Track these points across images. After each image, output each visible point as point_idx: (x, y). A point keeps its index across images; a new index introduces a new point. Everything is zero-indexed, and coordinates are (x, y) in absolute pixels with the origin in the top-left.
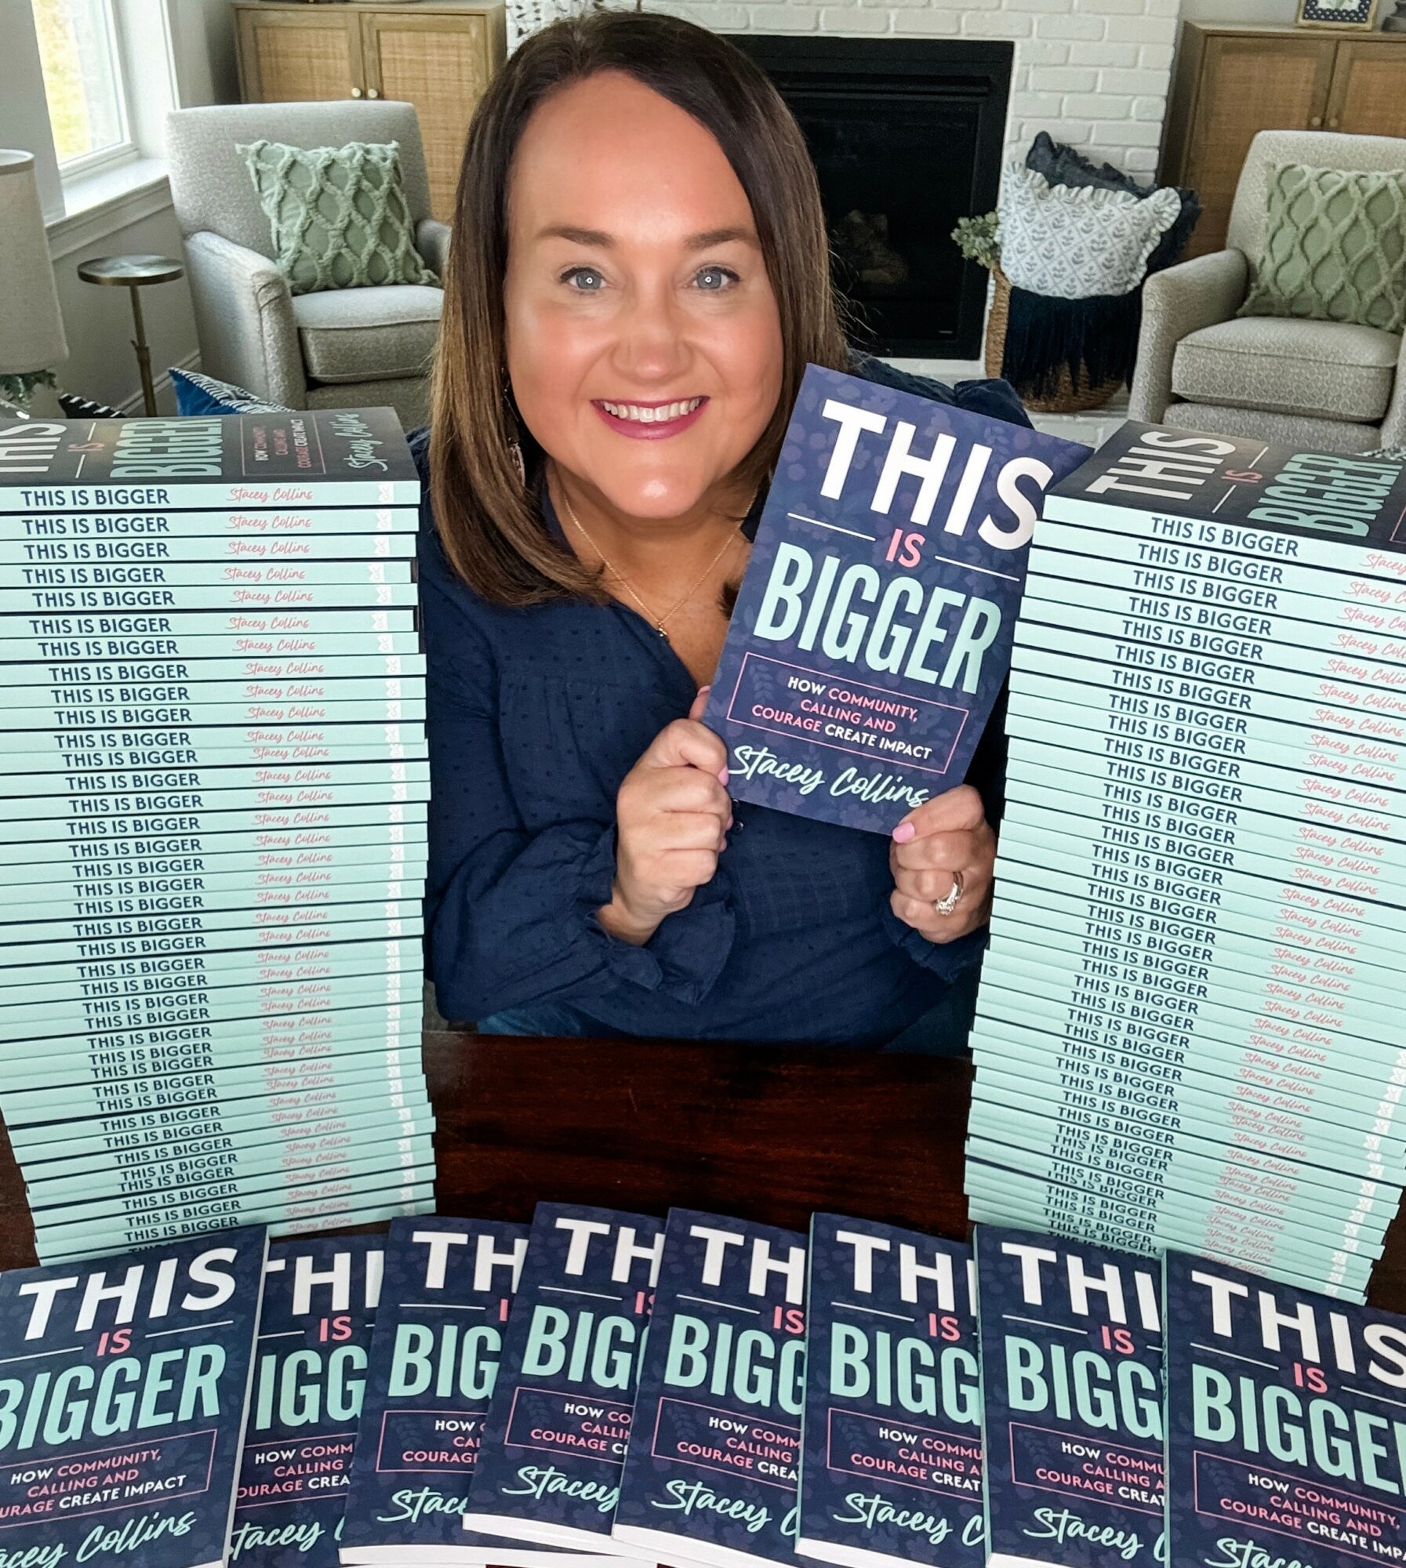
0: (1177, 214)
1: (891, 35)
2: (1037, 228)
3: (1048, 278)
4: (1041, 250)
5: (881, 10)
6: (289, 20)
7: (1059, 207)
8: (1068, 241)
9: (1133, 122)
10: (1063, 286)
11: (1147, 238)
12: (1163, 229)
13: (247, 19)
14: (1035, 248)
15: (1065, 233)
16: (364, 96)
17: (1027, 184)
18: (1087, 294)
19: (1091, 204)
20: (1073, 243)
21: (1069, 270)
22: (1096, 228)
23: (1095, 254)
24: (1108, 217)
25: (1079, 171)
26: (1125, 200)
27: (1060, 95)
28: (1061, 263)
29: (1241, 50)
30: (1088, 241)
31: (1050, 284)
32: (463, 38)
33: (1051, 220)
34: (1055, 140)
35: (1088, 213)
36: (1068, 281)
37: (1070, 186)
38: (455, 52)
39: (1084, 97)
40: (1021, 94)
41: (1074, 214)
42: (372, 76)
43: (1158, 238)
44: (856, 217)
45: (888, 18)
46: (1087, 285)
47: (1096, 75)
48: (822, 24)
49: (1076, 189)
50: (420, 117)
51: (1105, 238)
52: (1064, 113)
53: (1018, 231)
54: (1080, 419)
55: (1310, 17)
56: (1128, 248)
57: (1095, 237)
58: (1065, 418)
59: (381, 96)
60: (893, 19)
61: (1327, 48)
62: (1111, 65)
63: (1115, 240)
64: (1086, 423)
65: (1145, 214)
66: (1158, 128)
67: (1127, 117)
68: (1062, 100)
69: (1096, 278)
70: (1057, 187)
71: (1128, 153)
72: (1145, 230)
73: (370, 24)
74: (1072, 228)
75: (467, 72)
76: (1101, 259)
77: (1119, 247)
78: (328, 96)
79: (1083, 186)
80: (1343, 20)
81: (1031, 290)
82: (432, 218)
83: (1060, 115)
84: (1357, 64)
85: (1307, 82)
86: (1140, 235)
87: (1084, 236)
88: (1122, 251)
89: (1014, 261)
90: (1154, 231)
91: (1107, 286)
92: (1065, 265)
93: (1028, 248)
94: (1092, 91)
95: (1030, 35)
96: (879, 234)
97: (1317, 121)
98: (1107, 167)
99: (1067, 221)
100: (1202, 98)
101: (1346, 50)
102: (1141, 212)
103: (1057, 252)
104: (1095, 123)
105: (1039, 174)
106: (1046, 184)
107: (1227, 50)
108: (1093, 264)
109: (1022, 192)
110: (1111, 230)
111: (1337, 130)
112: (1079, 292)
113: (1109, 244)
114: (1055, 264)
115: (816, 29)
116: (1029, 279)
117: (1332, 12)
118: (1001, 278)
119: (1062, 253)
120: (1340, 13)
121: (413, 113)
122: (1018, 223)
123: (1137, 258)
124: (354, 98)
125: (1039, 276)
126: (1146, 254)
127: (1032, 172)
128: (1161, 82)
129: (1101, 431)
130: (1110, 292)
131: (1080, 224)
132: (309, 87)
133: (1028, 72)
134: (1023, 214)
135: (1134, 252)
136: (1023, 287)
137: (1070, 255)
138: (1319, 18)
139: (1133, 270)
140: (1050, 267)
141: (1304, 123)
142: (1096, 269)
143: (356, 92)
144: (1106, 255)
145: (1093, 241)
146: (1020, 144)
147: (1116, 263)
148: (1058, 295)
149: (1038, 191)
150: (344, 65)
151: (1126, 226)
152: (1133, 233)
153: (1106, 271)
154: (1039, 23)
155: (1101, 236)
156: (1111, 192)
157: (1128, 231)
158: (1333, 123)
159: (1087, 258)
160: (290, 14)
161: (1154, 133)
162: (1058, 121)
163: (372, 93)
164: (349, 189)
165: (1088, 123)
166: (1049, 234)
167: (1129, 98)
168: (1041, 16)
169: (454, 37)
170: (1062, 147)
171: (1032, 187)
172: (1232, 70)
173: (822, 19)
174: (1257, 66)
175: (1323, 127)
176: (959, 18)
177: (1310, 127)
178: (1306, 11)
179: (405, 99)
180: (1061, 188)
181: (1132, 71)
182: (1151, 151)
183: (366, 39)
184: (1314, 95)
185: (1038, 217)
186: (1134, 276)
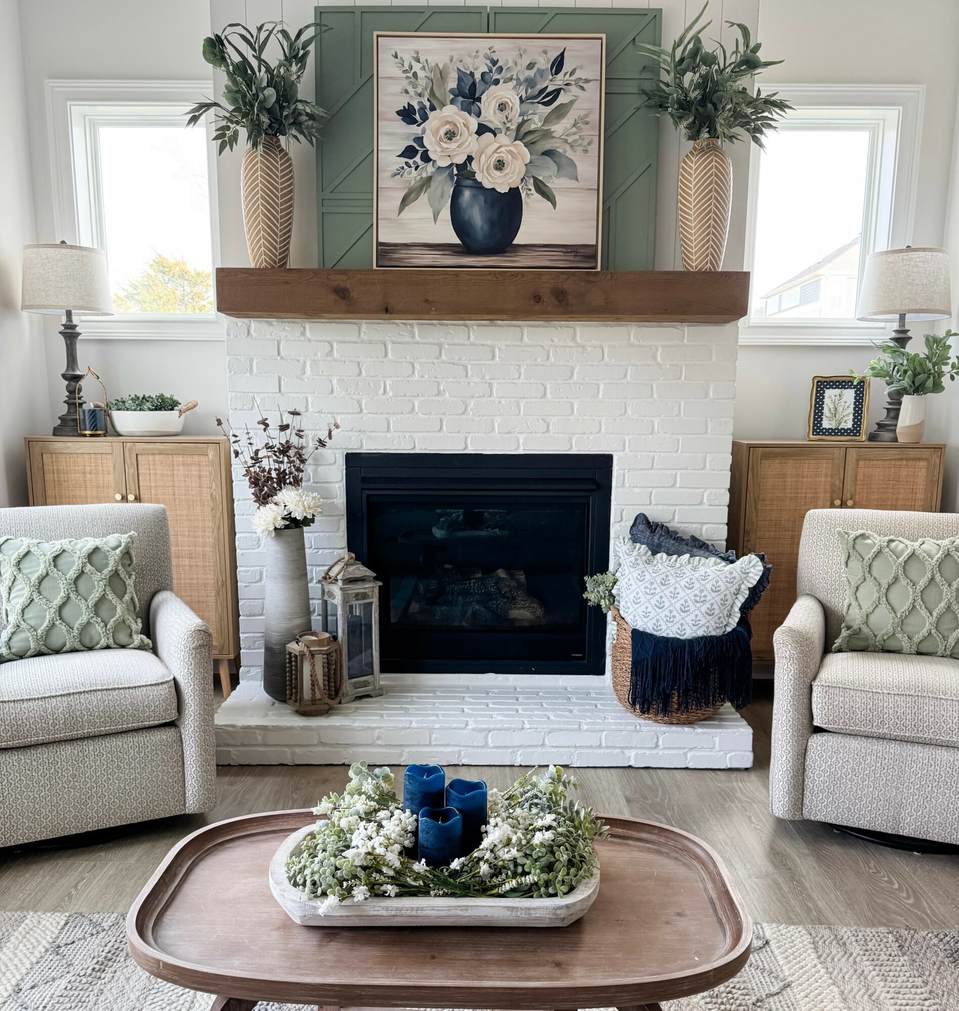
0: (761, 574)
1: (521, 451)
2: (648, 584)
3: (661, 622)
4: (653, 602)
5: (512, 435)
6: (68, 448)
7: (664, 570)
8: (674, 595)
9: (706, 507)
10: (675, 629)
11: (738, 592)
12: (751, 586)
13: (36, 448)
14: (649, 600)
15: (672, 589)
16: (124, 499)
17: (635, 553)
18: (694, 635)
19: (689, 567)
20: (679, 596)
21: (678, 617)
22: (697, 585)
23: (698, 605)
24: (705, 577)
25: (672, 542)
26: (715, 564)
27: (650, 490)
28: (671, 612)
29: (775, 456)
30: (691, 596)
31: (664, 627)
32: (203, 459)
33: (659, 579)
34: (651, 520)
35: (688, 574)
36: (678, 625)
37: (669, 554)
38: (197, 468)
39: (668, 490)
40: (620, 490)
41: (677, 575)
42: (132, 486)
43: (748, 592)
44: (501, 573)
45: (518, 440)
46: (695, 628)
47: (676, 475)
48: (469, 445)
49: (675, 557)
50: (168, 513)
51: (705, 593)
52: (653, 502)
53: (633, 588)
54: (699, 730)
55: (818, 434)
56: (724, 600)
57: (697, 592)
58: (686, 729)
59: (138, 499)
60: (521, 441)
61: (838, 453)
62: (686, 468)
63: (714, 594)
64: (704, 734)
65: (735, 574)
66: (726, 510)
67: (701, 503)
68: (651, 493)
69: (702, 623)
70: (659, 555)
71: (704, 528)
72: (736, 586)
73: (130, 450)
74: (677, 585)
75: (205, 482)
76: (704, 609)
77: (718, 599)
78: (98, 500)
79: (680, 554)
80: (842, 435)
81: (648, 631)
82: (171, 590)
83: (651, 503)
84: (861, 463)
85: (826, 476)
86: (733, 590)
87: (688, 591)
88: (719, 602)
89: (632, 609)
90: (743, 587)
91: (711, 628)
92: (675, 613)
93: (643, 600)
94: (673, 486)
95: (624, 449)
96: (520, 585)
97: (837, 502)
98: (694, 538)
99: (672, 581)
100: (751, 489)
101: (852, 454)
102: (731, 573)
103: (667, 604)
104: (677, 508)
105: (643, 546)
106: (650, 553)
107: (765, 456)
108: (697, 612)
109: (632, 559)
110: (709, 586)
111: (852, 507)
112: (689, 633)
113: (709, 598)
114: (667, 612)
115: (465, 448)
116: (646, 624)
117: (833, 430)
118: (622, 622)
119: (672, 605)
120: (840, 431)
121: (164, 511)
122: (632, 582)
123: (732, 606)
124: (117, 501)
125: (654, 621)
126: (739, 604)
127: (638, 545)
128: (725, 479)
129: (717, 739)
130: (714, 633)
131: (683, 583)
132: (83, 493)
133: (624, 475)
134: (635, 574)
135: (729, 602)
136: (641, 629)
137: (678, 606)
138: (824, 434)
139: (729, 616)
140: (663, 615)
141: (828, 504)
142: (700, 617)
143: (118, 497)
144: (708, 605)
145: (696, 596)
146: (623, 524)
147: (717, 611)
148: (671, 636)
149: (644, 558)
150: (110, 479)
151: (720, 583)
152: (727, 589)
153: (709, 618)
154: (629, 441)
155: (702, 591)
156: (703, 559)
157: (723, 588)
158: (850, 503)
159: (692, 608)
160: (69, 444)
161: (723, 515)
162: (649, 507)
163: (131, 497)
164: (72, 574)
165: (673, 508)
166: (658, 590)
167: (702, 490)
168: (630, 437)
169: (196, 458)
170: (657, 525)
171: (639, 555)
172: (770, 470)
173: (469, 441)
174: (790, 467)
175: (843, 505)
176: (570, 440)
177: (832, 506)
178: (814, 430)
179: (158, 502)
180: (662, 556)
181: (702, 472)
182: (721, 526)
183: (128, 460)
184: (833, 485)
185: (648, 577)
186: (731, 620)
